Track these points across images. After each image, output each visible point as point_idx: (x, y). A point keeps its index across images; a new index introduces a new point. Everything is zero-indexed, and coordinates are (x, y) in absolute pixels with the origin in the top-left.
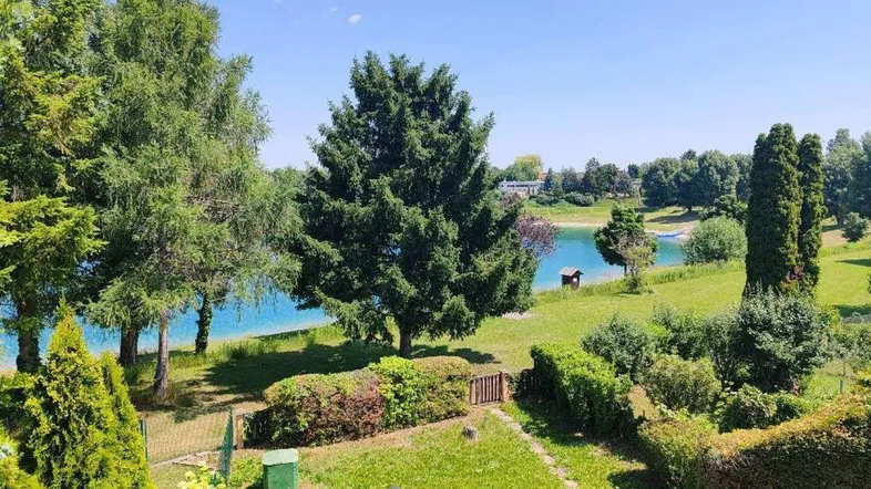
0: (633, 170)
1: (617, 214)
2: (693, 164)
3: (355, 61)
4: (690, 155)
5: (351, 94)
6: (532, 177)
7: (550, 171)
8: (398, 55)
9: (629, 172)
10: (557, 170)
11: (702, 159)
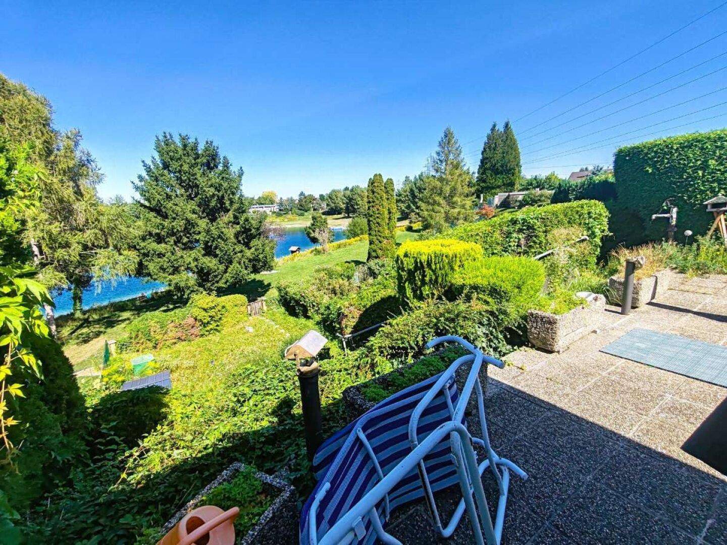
0: (322, 197)
1: (314, 218)
2: (348, 193)
3: (157, 137)
4: (347, 189)
5: (157, 156)
6: (272, 202)
7: (281, 198)
8: (183, 135)
9: (320, 199)
10: (285, 198)
11: (352, 190)
